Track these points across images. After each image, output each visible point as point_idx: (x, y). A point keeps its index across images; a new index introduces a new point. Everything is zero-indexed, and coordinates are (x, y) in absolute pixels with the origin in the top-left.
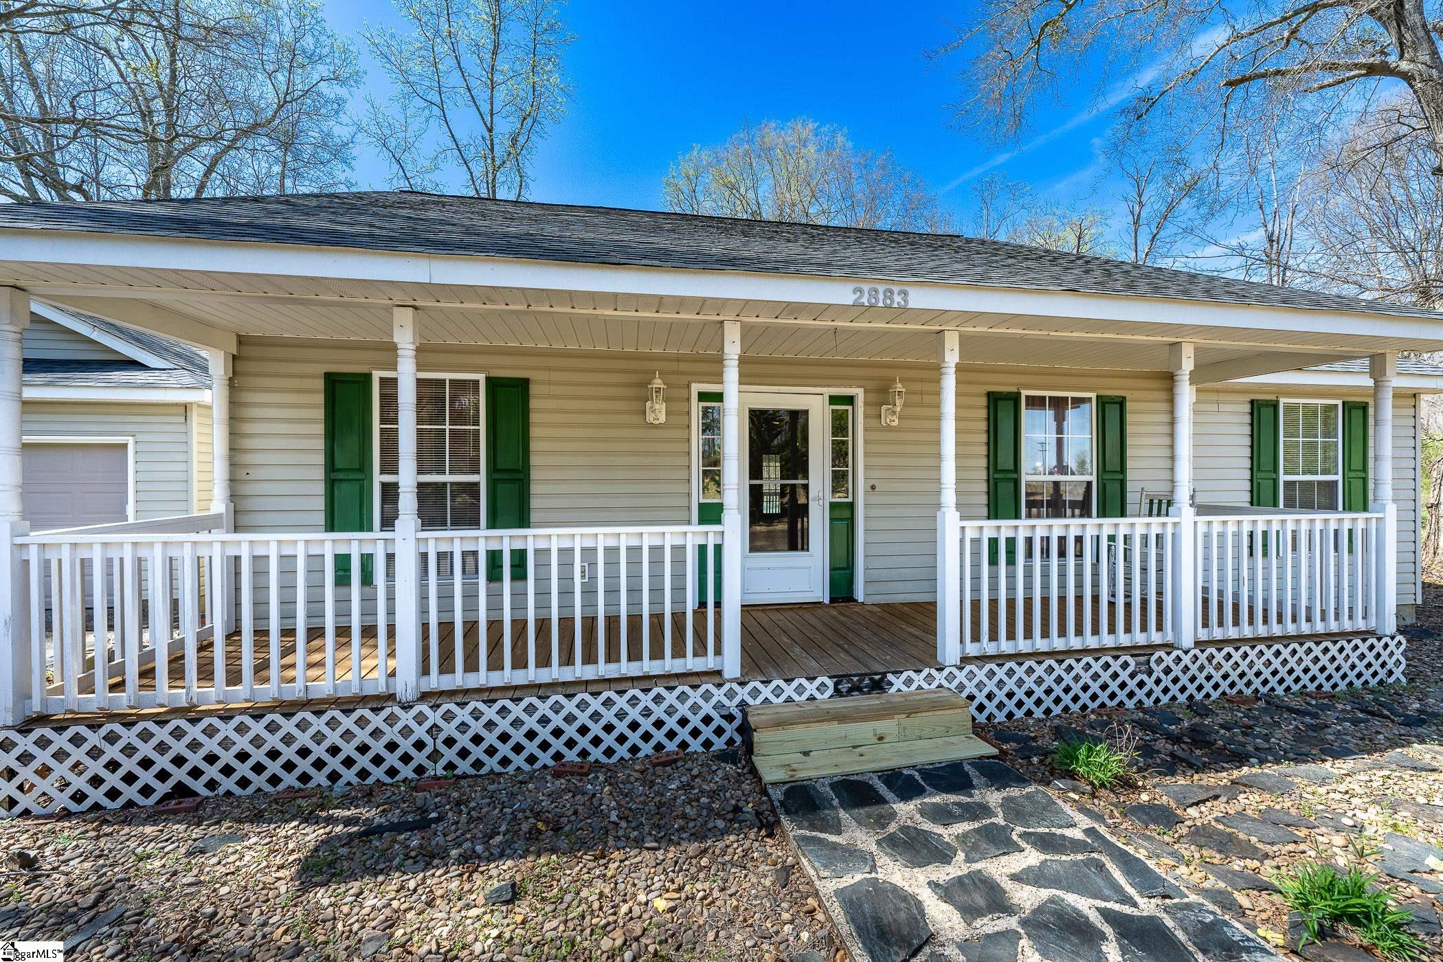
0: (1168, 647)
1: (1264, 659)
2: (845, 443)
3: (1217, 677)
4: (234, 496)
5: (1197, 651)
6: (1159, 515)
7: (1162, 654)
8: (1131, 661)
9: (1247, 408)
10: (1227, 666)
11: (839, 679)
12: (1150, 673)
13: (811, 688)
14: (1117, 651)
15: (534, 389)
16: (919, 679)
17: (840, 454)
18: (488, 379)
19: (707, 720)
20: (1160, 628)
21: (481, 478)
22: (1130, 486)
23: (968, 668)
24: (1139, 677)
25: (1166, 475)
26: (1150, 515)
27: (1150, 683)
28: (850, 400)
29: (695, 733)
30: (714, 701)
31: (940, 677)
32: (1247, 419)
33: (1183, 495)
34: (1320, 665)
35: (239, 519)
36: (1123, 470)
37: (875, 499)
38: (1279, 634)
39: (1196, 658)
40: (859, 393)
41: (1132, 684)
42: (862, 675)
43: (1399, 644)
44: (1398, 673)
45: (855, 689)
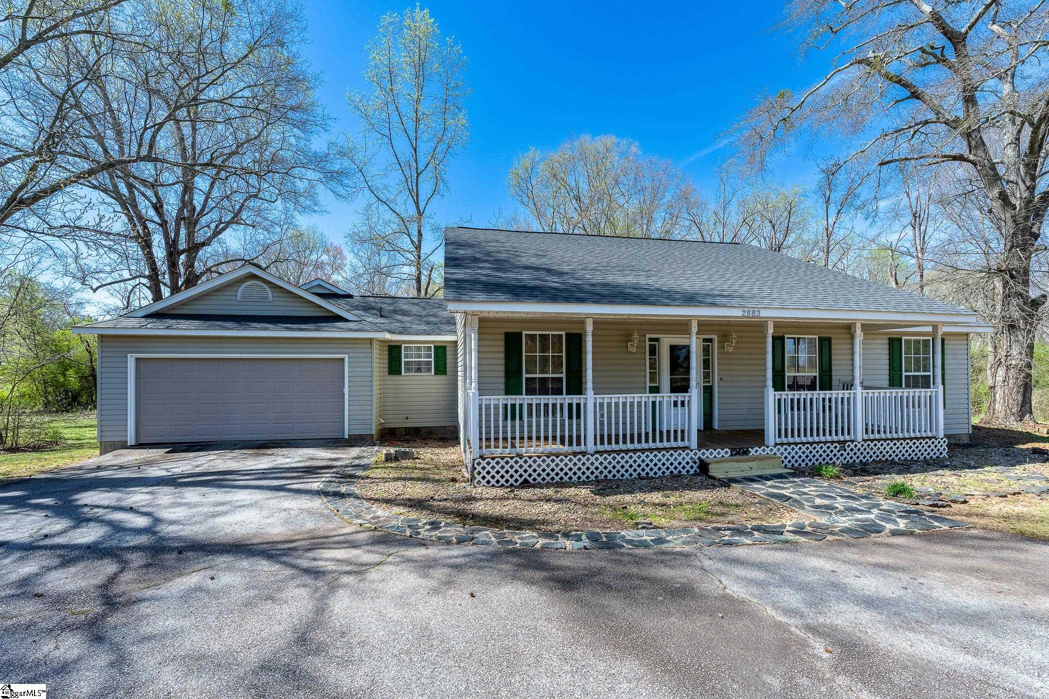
0: (852, 441)
1: (890, 446)
2: (709, 359)
3: (871, 453)
5: (863, 443)
6: (847, 389)
7: (850, 443)
8: (838, 446)
9: (887, 342)
10: (875, 449)
11: (732, 450)
12: (845, 450)
13: (723, 453)
14: (832, 442)
16: (760, 451)
17: (707, 364)
18: (567, 334)
19: (688, 463)
20: (849, 434)
21: (564, 376)
22: (833, 378)
23: (777, 447)
24: (841, 452)
25: (849, 373)
26: (843, 389)
27: (845, 454)
28: (710, 340)
29: (684, 468)
30: (690, 456)
31: (768, 450)
32: (887, 346)
33: (857, 381)
34: (912, 449)
36: (830, 370)
37: (722, 384)
38: (896, 437)
39: (863, 445)
40: (715, 337)
41: (838, 454)
42: (740, 449)
43: (945, 442)
44: (945, 453)
45: (738, 453)
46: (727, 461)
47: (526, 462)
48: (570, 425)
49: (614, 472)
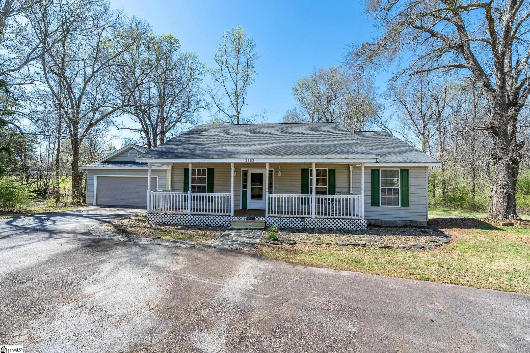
0: (309, 218)
1: (330, 222)
4: (172, 187)
8: (300, 220)
9: (370, 171)
10: (322, 222)
11: (247, 218)
12: (304, 222)
13: (243, 218)
14: (297, 218)
15: (215, 170)
16: (261, 219)
18: (208, 169)
19: (227, 222)
20: (308, 214)
21: (206, 185)
22: (336, 189)
23: (269, 218)
24: (302, 222)
28: (272, 171)
29: (226, 223)
31: (264, 219)
32: (371, 174)
35: (172, 190)
36: (335, 185)
37: (276, 190)
39: (314, 220)
40: (273, 169)
41: (301, 224)
42: (251, 217)
43: (364, 222)
44: (364, 228)
45: (250, 219)
46: (244, 222)
47: (168, 216)
48: (209, 205)
49: (197, 222)
